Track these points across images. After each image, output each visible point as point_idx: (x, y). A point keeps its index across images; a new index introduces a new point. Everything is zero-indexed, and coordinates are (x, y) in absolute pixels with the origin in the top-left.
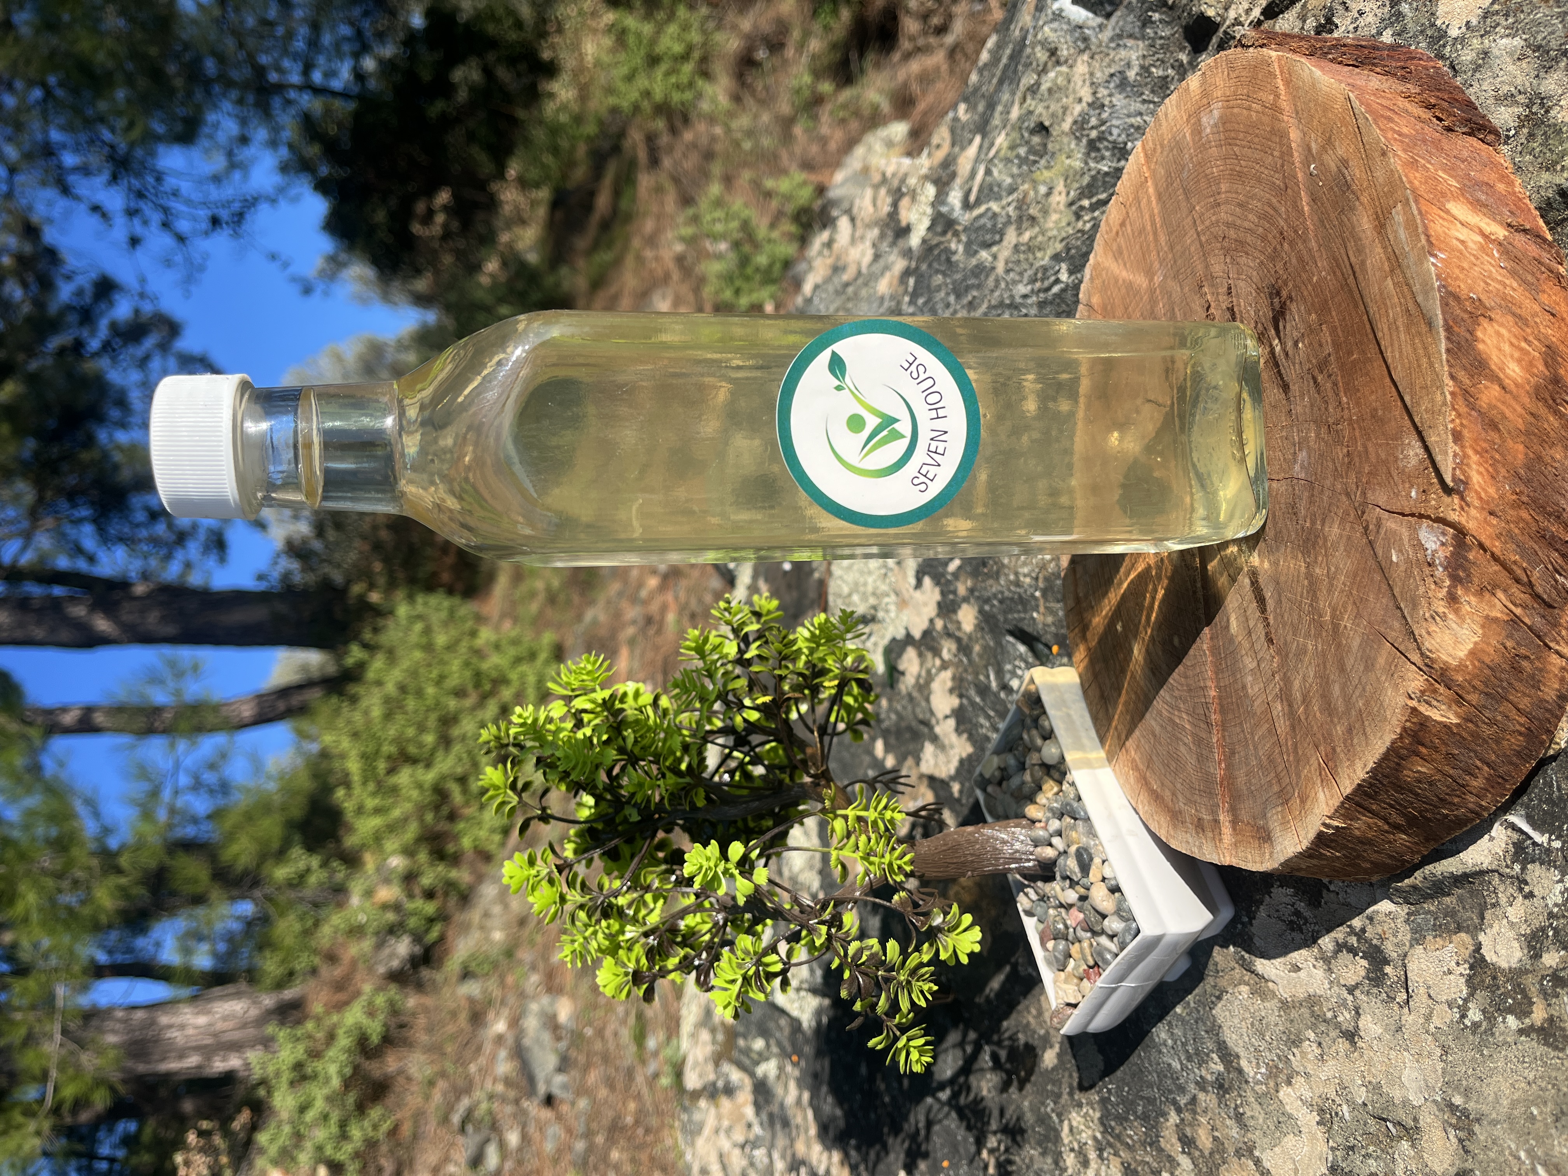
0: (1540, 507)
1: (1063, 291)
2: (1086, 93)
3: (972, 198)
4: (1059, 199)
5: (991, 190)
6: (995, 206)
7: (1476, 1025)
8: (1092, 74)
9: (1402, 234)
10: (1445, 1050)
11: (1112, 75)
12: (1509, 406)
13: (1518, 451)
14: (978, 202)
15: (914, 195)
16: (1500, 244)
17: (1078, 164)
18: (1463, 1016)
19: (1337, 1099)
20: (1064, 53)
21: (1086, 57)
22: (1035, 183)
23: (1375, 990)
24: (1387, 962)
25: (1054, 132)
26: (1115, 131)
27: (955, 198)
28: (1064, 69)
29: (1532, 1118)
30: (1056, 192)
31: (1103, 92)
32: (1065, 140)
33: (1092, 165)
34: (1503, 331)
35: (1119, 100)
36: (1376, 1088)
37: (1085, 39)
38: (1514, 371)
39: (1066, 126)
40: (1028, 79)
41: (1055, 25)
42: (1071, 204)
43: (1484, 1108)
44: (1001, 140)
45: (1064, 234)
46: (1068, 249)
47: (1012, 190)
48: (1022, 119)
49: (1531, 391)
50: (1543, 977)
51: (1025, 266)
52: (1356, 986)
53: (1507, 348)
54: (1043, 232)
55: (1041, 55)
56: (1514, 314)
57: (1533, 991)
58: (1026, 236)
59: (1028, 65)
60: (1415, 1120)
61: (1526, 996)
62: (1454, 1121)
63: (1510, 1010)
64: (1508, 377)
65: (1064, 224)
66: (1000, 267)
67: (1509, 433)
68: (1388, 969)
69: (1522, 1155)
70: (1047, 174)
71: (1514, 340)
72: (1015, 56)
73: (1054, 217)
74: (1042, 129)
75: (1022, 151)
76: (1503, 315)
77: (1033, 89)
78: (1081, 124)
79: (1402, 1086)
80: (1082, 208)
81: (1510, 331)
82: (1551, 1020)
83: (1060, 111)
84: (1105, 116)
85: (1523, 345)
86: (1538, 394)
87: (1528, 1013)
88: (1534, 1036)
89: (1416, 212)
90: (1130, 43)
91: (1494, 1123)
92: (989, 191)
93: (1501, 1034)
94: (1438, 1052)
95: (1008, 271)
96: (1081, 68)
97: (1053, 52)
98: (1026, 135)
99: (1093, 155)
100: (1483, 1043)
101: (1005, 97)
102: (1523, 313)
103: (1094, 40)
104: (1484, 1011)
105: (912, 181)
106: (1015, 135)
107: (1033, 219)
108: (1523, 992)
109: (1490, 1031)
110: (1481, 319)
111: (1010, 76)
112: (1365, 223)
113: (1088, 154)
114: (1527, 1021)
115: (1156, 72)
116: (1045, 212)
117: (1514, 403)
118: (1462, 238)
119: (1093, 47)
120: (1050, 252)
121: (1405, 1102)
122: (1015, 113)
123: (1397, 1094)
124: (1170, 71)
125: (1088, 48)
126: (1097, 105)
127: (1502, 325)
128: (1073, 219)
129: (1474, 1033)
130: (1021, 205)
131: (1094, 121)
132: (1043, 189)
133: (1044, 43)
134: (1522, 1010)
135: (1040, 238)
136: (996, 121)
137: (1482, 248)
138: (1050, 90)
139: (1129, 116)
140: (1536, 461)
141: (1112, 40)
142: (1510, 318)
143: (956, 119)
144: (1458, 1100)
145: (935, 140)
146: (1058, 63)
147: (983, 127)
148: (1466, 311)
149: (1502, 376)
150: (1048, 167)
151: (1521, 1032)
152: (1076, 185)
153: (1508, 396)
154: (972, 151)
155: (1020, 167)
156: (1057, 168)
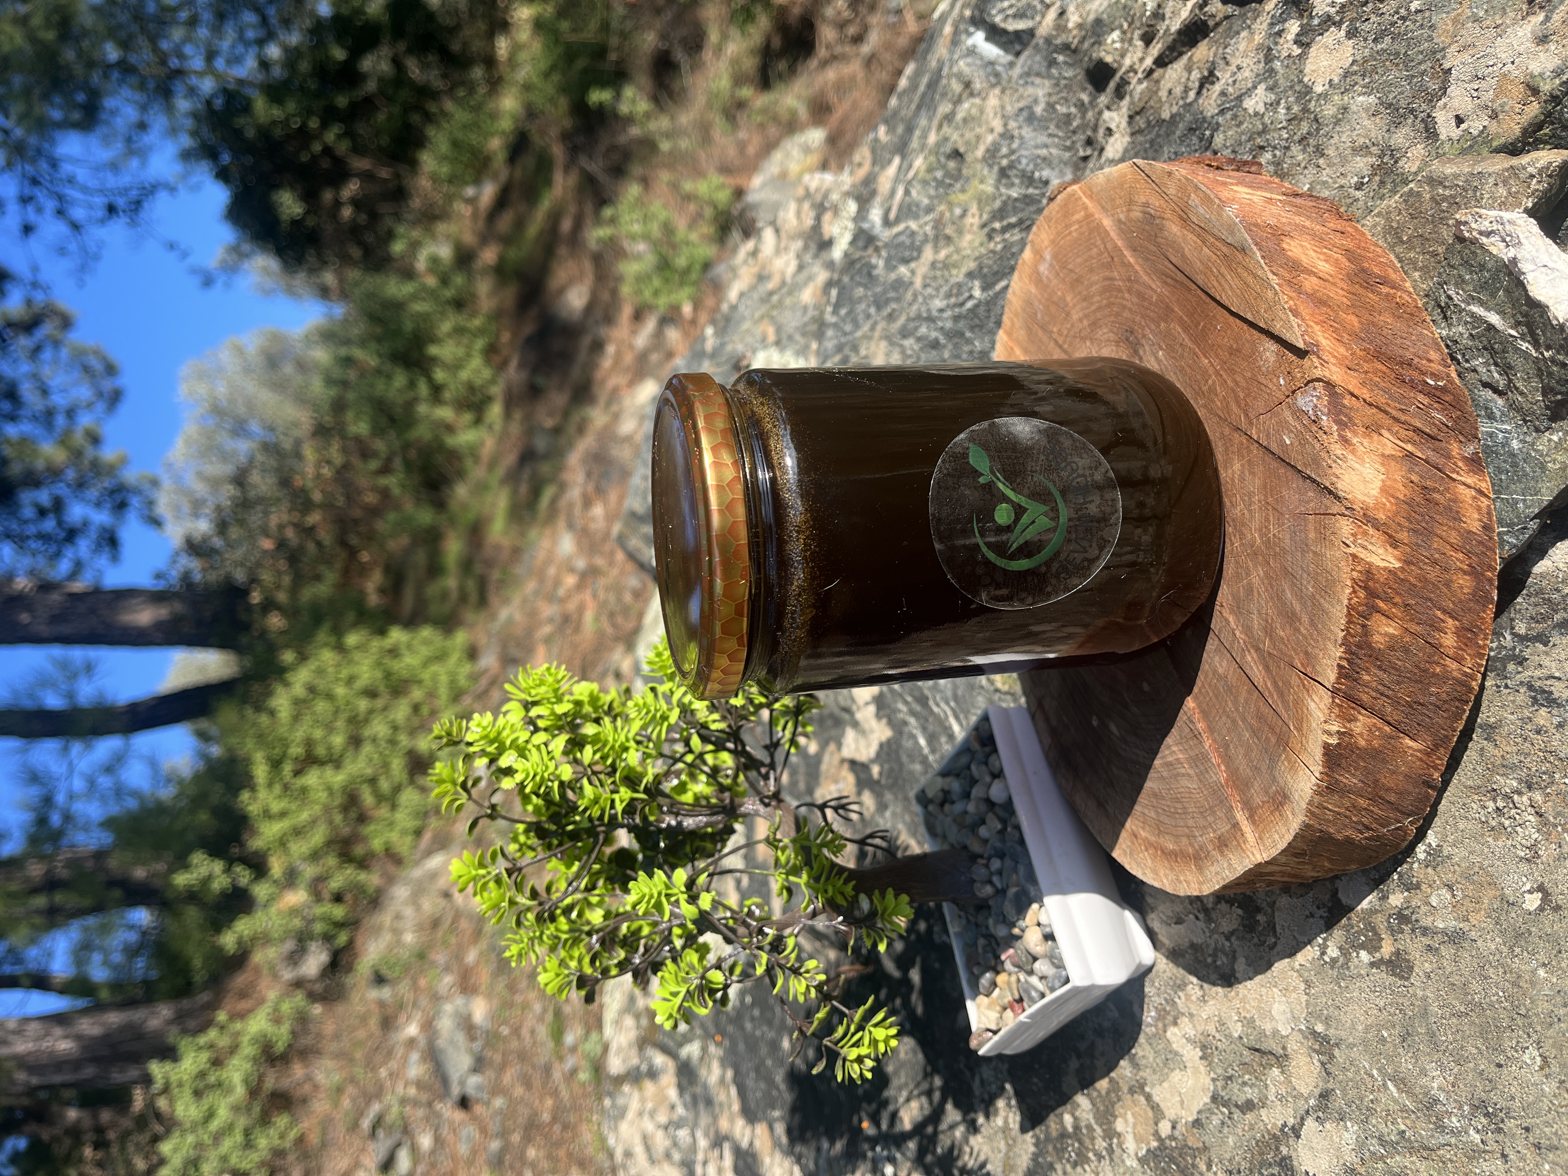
1: (977, 306)
2: (997, 124)
3: (892, 215)
4: (973, 220)
5: (910, 209)
6: (913, 225)
7: (1334, 961)
8: (1003, 107)
10: (1308, 984)
11: (1021, 110)
14: (898, 220)
15: (836, 210)
17: (988, 188)
18: (1323, 953)
19: (1218, 1036)
20: (977, 85)
21: (997, 91)
22: (951, 205)
23: (1248, 936)
24: (1258, 910)
25: (969, 158)
26: (1024, 161)
27: (875, 215)
28: (977, 101)
29: (1383, 1040)
30: (969, 214)
31: (1012, 124)
32: (979, 166)
33: (1003, 190)
35: (1027, 132)
36: (1250, 1022)
37: (997, 75)
39: (980, 153)
40: (944, 108)
41: (969, 60)
42: (983, 226)
43: (1343, 1034)
44: (919, 163)
45: (977, 254)
46: (981, 267)
47: (929, 210)
48: (938, 145)
50: (1390, 916)
51: (940, 281)
52: (1232, 933)
54: (958, 251)
55: (956, 87)
57: (1382, 927)
58: (943, 254)
59: (944, 95)
60: (1284, 1048)
61: (1376, 934)
62: (1317, 1047)
63: (1363, 946)
65: (977, 244)
66: (918, 282)
68: (1260, 917)
69: (1375, 1072)
70: (962, 197)
72: (933, 85)
73: (968, 237)
74: (957, 155)
75: (939, 174)
77: (949, 118)
78: (992, 153)
79: (1272, 1018)
80: (994, 230)
82: (1397, 953)
83: (974, 141)
84: (1015, 146)
87: (1378, 948)
88: (1383, 968)
90: (1038, 81)
91: (1351, 1046)
92: (908, 210)
93: (1356, 967)
94: (1302, 986)
95: (925, 286)
96: (993, 101)
97: (967, 85)
98: (943, 159)
99: (1004, 181)
100: (1341, 977)
101: (923, 122)
103: (1004, 76)
104: (1340, 948)
105: (835, 197)
106: (932, 159)
107: (948, 239)
108: (1374, 930)
109: (1346, 966)
111: (927, 103)
113: (999, 181)
114: (1378, 955)
115: (1061, 109)
116: (960, 232)
119: (1004, 83)
120: (964, 270)
121: (1276, 1032)
122: (932, 138)
123: (1268, 1027)
124: (1073, 110)
125: (998, 83)
126: (1007, 136)
128: (985, 239)
129: (1332, 968)
130: (938, 224)
131: (1004, 150)
132: (958, 211)
133: (959, 76)
134: (1373, 946)
135: (955, 257)
136: (915, 144)
138: (965, 120)
139: (1037, 147)
141: (1021, 77)
143: (876, 140)
144: (1320, 1028)
145: (857, 158)
146: (972, 95)
147: (902, 148)
150: (963, 191)
151: (1372, 965)
152: (988, 209)
154: (892, 170)
155: (936, 188)
156: (971, 192)
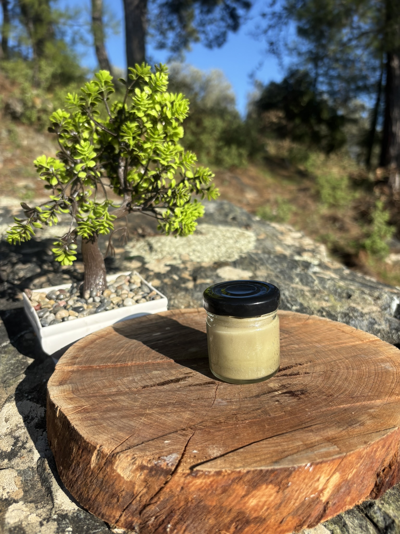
0: (186, 512)
2: (366, 311)
3: (319, 275)
4: (324, 304)
5: (323, 281)
6: (316, 282)
8: (374, 312)
9: (323, 450)
11: (374, 319)
12: (234, 499)
13: (212, 502)
14: (318, 277)
15: (313, 257)
16: (318, 498)
17: (339, 309)
20: (379, 302)
21: (379, 310)
22: (328, 295)
25: (349, 301)
27: (317, 269)
28: (373, 302)
30: (327, 303)
31: (367, 316)
32: (347, 305)
33: (339, 315)
34: (272, 498)
35: (365, 322)
37: (385, 309)
38: (252, 502)
39: (353, 305)
40: (366, 291)
41: (388, 298)
44: (342, 283)
45: (310, 306)
46: (305, 308)
47: (324, 288)
48: (351, 290)
49: (242, 510)
51: (296, 294)
53: (264, 499)
54: (310, 299)
55: (376, 294)
56: (281, 503)
58: (308, 294)
59: (371, 291)
64: (249, 499)
65: (315, 306)
66: (294, 285)
67: (221, 498)
70: (332, 299)
71: (268, 503)
72: (372, 287)
73: (317, 303)
74: (349, 296)
75: (339, 290)
76: (280, 498)
77: (363, 292)
78: (354, 310)
81: (272, 501)
83: (357, 302)
84: (359, 318)
85: (265, 507)
86: (241, 513)
89: (334, 457)
95: (293, 288)
96: (375, 308)
97: (378, 298)
98: (346, 291)
99: (343, 315)
101: (356, 284)
102: (282, 508)
103: (386, 312)
105: (318, 256)
106: (344, 288)
107: (314, 295)
110: (278, 488)
111: (365, 286)
112: (331, 432)
113: (343, 313)
116: (318, 299)
117: (236, 501)
118: (321, 479)
119: (383, 312)
122: (353, 287)
125: (382, 310)
126: (362, 315)
127: (275, 497)
128: (317, 309)
130: (319, 291)
131: (356, 314)
132: (326, 298)
133: (381, 295)
135: (307, 298)
136: (347, 282)
137: (315, 489)
138: (364, 298)
140: (207, 510)
141: (388, 319)
142: (279, 501)
145: (335, 263)
146: (375, 300)
147: (343, 278)
148: (282, 480)
149: (249, 496)
150: (335, 300)
152: (330, 310)
153: (239, 499)
154: (334, 276)
155: (333, 290)
156: (335, 303)
